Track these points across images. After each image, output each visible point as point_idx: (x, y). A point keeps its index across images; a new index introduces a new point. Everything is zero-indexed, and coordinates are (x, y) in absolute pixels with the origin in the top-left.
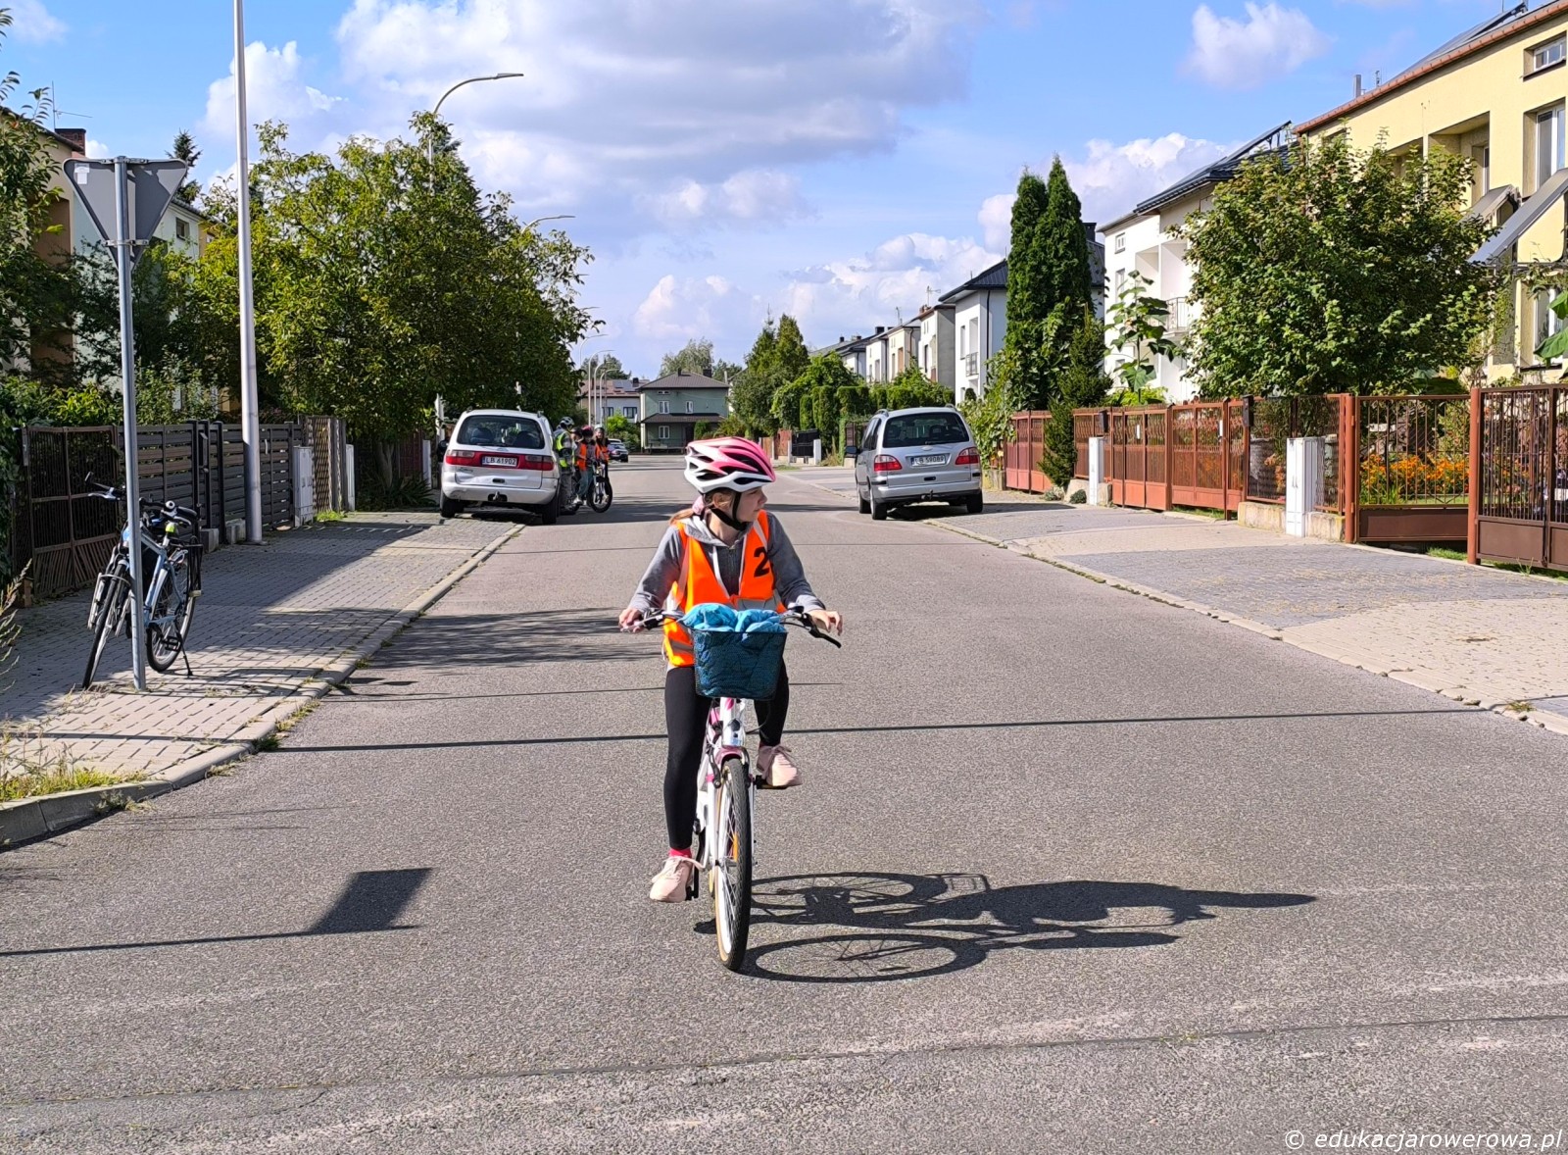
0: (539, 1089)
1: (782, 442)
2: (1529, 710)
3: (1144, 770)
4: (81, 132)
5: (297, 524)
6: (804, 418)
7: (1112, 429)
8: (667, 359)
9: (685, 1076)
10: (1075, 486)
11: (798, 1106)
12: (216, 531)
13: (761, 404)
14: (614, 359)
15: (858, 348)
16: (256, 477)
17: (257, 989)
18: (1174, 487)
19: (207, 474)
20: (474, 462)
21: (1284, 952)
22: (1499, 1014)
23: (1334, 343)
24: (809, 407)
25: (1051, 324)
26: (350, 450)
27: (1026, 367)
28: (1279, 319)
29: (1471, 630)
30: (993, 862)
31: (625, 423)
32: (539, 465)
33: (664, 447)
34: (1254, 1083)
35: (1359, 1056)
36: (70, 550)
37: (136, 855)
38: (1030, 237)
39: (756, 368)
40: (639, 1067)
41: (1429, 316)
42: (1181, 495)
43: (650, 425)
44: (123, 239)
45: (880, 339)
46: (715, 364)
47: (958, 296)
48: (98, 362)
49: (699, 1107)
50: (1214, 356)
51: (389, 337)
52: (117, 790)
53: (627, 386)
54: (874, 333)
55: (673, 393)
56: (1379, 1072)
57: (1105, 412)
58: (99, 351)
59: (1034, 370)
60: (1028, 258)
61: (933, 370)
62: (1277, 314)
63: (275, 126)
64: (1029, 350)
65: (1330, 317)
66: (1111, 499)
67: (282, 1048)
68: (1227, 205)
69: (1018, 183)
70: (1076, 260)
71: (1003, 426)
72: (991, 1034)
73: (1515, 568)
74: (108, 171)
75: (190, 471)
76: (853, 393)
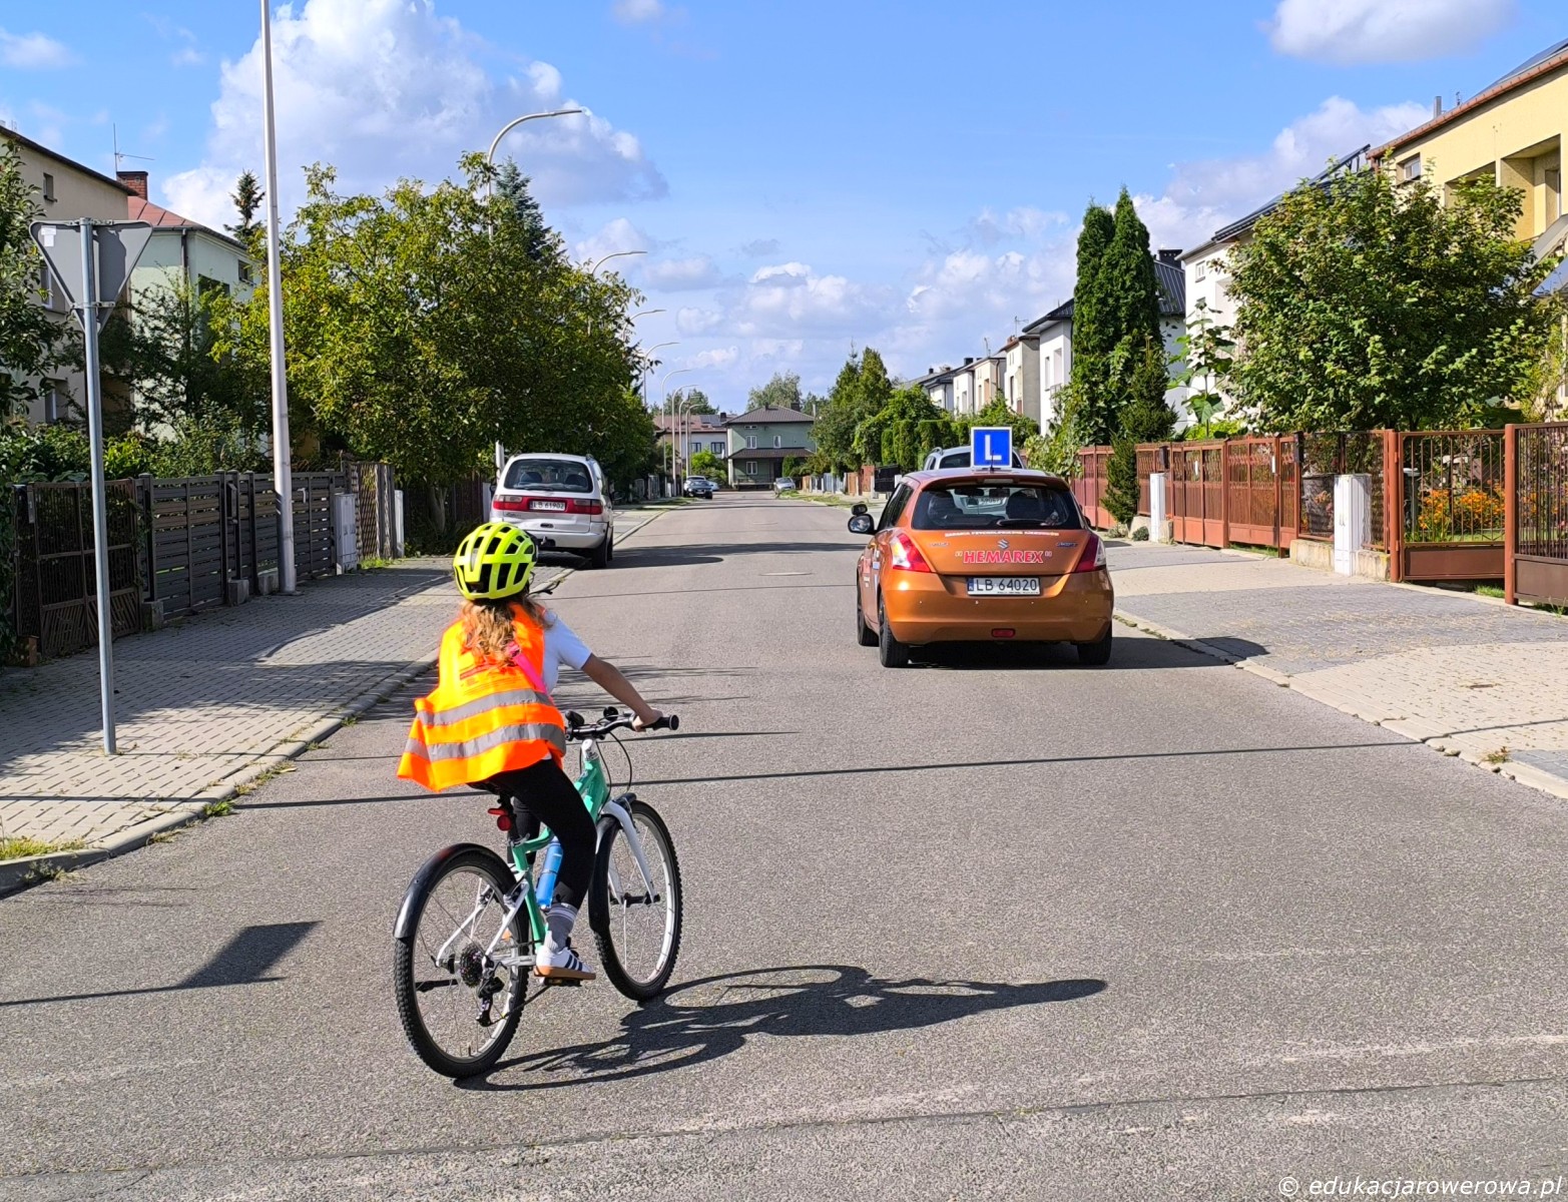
0: (358, 1171)
1: (865, 477)
2: (1505, 761)
3: (1091, 828)
4: (143, 175)
5: (339, 571)
6: (885, 453)
7: (1171, 465)
8: (753, 393)
9: (509, 1157)
10: (1138, 523)
11: (607, 1187)
12: (246, 583)
13: (843, 439)
14: (700, 394)
15: (945, 380)
16: (288, 526)
17: (119, 1067)
18: (1231, 524)
19: (237, 525)
20: (524, 507)
21: (1153, 1020)
22: (1342, 1085)
23: (1377, 378)
24: (890, 442)
25: (1118, 355)
26: (398, 495)
27: (1093, 400)
28: (1321, 356)
29: (1478, 675)
30: (901, 927)
31: (713, 459)
32: (588, 510)
33: (751, 482)
34: (1068, 1160)
35: (1184, 1132)
36: (84, 607)
37: (50, 928)
38: (1096, 269)
39: (839, 402)
40: (467, 1148)
41: (1474, 351)
42: (1239, 533)
43: (738, 461)
44: (90, 302)
45: (967, 370)
46: (804, 397)
47: (1041, 326)
48: (147, 409)
49: (510, 1188)
50: (1257, 392)
51: (438, 380)
52: (47, 860)
53: (714, 422)
54: (962, 363)
55: (761, 429)
56: (1196, 1148)
57: (1165, 448)
58: (147, 398)
59: (1101, 404)
60: (1094, 290)
61: (1019, 402)
62: (1319, 350)
63: (323, 169)
64: (1096, 384)
65: (1373, 352)
66: (1172, 536)
67: (121, 1129)
68: (1268, 240)
69: (1084, 214)
70: (1143, 292)
71: (1069, 462)
72: (829, 1110)
73: (1548, 608)
74: (73, 231)
75: (218, 522)
76: (934, 426)
